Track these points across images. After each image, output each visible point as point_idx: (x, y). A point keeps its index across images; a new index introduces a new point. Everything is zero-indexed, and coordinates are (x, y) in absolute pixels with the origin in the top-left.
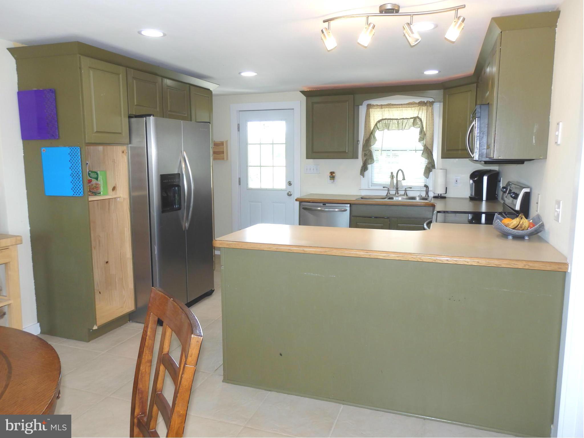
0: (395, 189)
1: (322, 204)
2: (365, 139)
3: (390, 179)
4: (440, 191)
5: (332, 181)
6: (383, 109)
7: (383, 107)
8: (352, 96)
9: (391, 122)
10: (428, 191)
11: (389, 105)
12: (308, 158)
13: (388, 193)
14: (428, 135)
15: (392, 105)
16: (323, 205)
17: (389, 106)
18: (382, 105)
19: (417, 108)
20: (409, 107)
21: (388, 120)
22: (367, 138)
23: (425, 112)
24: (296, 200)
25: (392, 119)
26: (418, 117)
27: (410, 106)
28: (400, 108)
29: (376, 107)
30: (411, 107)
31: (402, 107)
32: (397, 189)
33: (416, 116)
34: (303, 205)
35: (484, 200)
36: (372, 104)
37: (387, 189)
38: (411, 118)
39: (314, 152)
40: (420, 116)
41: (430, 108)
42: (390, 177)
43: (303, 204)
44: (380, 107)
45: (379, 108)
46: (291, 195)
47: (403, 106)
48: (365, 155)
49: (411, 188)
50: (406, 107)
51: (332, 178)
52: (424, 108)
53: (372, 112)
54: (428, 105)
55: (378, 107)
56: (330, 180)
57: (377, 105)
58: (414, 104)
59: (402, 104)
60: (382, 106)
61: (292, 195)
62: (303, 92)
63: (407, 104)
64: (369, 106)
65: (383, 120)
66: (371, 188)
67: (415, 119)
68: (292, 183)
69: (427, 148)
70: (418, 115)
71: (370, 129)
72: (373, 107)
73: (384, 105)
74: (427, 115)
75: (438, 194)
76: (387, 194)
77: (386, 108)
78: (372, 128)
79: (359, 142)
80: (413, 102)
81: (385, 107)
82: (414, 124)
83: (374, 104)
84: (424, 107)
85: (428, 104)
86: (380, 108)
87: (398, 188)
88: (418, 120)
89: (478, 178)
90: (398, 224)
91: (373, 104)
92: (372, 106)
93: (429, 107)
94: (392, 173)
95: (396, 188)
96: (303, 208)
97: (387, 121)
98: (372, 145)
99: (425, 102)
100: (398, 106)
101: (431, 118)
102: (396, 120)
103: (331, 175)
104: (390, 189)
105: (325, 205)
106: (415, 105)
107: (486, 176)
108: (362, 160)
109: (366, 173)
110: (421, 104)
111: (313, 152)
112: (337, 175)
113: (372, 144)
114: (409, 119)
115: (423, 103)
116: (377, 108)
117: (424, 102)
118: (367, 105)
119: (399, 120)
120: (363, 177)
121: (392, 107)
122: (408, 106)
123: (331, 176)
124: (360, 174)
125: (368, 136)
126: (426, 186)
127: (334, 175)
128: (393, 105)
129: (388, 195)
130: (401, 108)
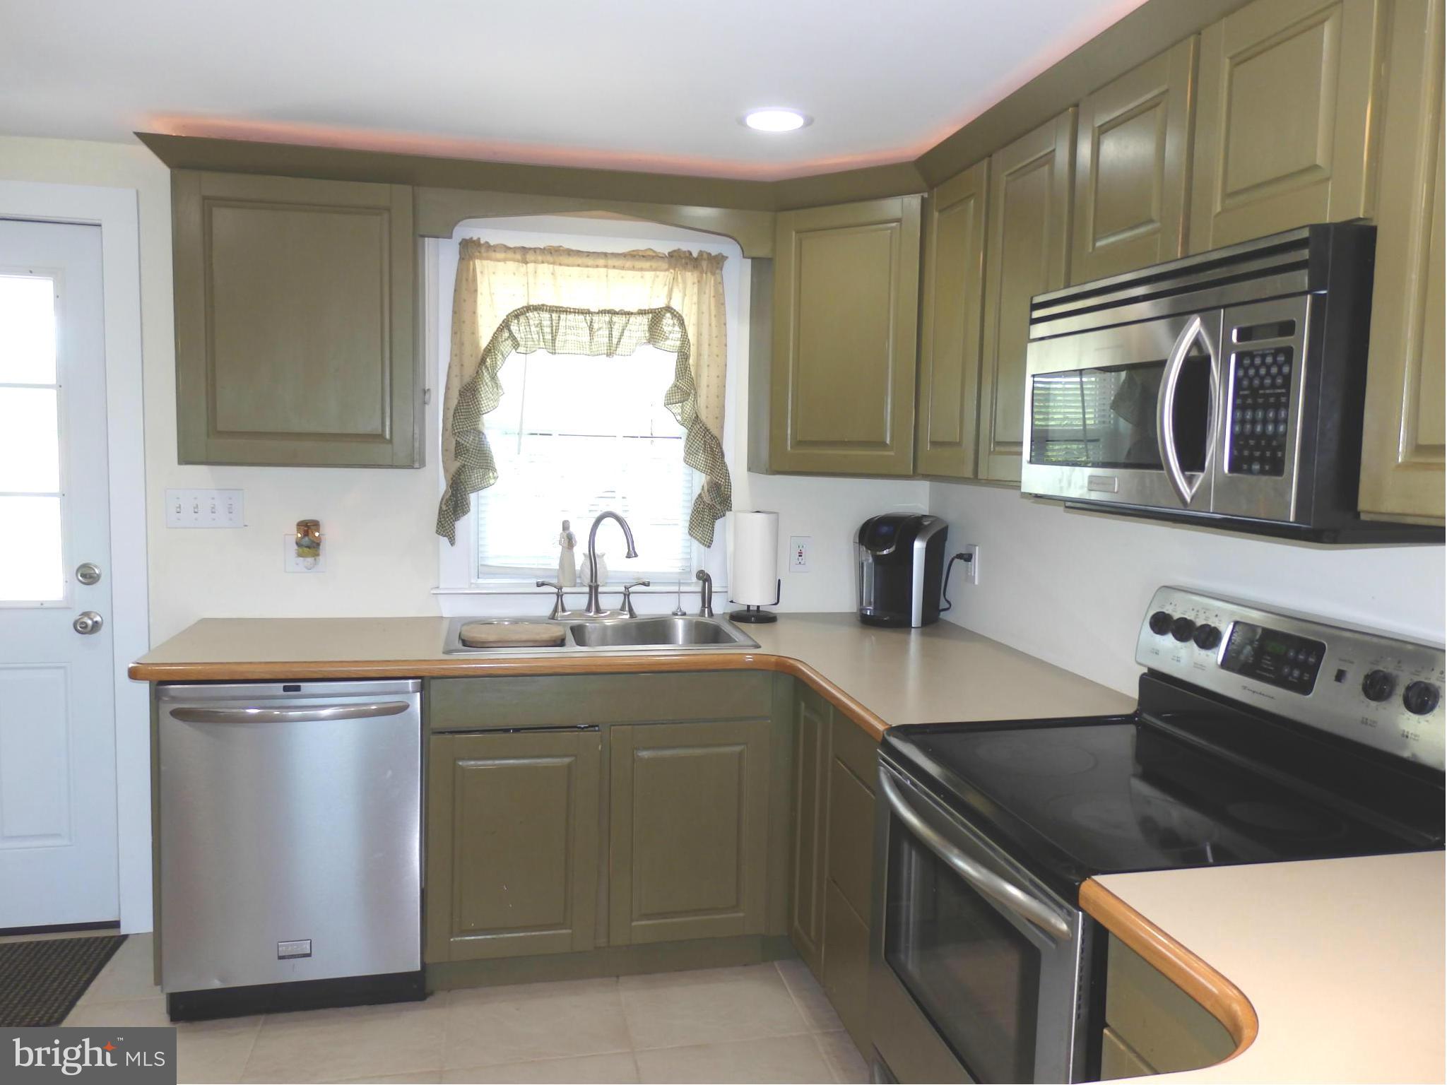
0: (587, 589)
1: (282, 685)
2: (456, 386)
3: (558, 550)
4: (756, 596)
5: (310, 560)
6: (531, 266)
7: (530, 257)
8: (408, 188)
9: (562, 323)
10: (710, 592)
11: (556, 251)
12: (185, 458)
13: (559, 606)
14: (706, 380)
15: (569, 255)
16: (286, 689)
17: (554, 254)
18: (524, 248)
19: (661, 274)
20: (633, 268)
21: (553, 311)
22: (467, 379)
23: (692, 290)
24: (134, 674)
25: (566, 311)
26: (668, 309)
27: (639, 264)
28: (597, 266)
29: (500, 255)
30: (641, 269)
31: (606, 266)
32: (594, 590)
33: (659, 303)
34: (174, 699)
35: (913, 626)
36: (482, 241)
37: (556, 590)
38: (642, 313)
39: (221, 434)
40: (676, 305)
41: (711, 280)
42: (560, 541)
43: (172, 693)
44: (518, 256)
45: (514, 260)
46: (96, 626)
47: (611, 262)
48: (460, 450)
49: (647, 584)
50: (623, 268)
51: (308, 547)
52: (691, 277)
53: (482, 272)
54: (705, 268)
55: (510, 255)
56: (300, 555)
57: (507, 249)
58: (653, 257)
59: (605, 255)
60: (524, 254)
61: (105, 629)
62: (153, 142)
63: (624, 255)
64: (470, 249)
65: (529, 308)
66: (478, 586)
67: (656, 317)
68: (97, 571)
69: (707, 430)
70: (669, 302)
71: (477, 346)
72: (487, 251)
73: (535, 250)
74: (699, 303)
75: (749, 606)
76: (555, 610)
77: (543, 262)
78: (484, 342)
79: (427, 396)
80: (646, 250)
81: (540, 258)
82: (654, 332)
83: (492, 243)
84: (689, 274)
85: (704, 264)
86: (518, 261)
87: (597, 587)
88: (668, 320)
89: (896, 548)
90: (638, 749)
91: (487, 243)
92: (483, 250)
93: (709, 274)
94: (566, 526)
95: (590, 587)
96: (176, 714)
97: (546, 315)
98: (484, 409)
99: (695, 255)
100: (590, 261)
101: (715, 316)
102: (581, 317)
103: (306, 534)
104: (564, 590)
105: (298, 689)
106: (654, 264)
107: (922, 539)
108: (446, 470)
109: (462, 525)
110: (679, 260)
111: (214, 432)
112: (329, 534)
113: (485, 403)
114: (632, 313)
115: (686, 257)
116: (505, 260)
117: (691, 254)
118: (460, 244)
119: (596, 318)
120: (452, 543)
121: (565, 259)
122: (629, 264)
123: (307, 539)
124: (438, 532)
125: (469, 371)
126: (704, 578)
127: (317, 534)
128: (570, 252)
129: (560, 614)
130: (603, 270)
